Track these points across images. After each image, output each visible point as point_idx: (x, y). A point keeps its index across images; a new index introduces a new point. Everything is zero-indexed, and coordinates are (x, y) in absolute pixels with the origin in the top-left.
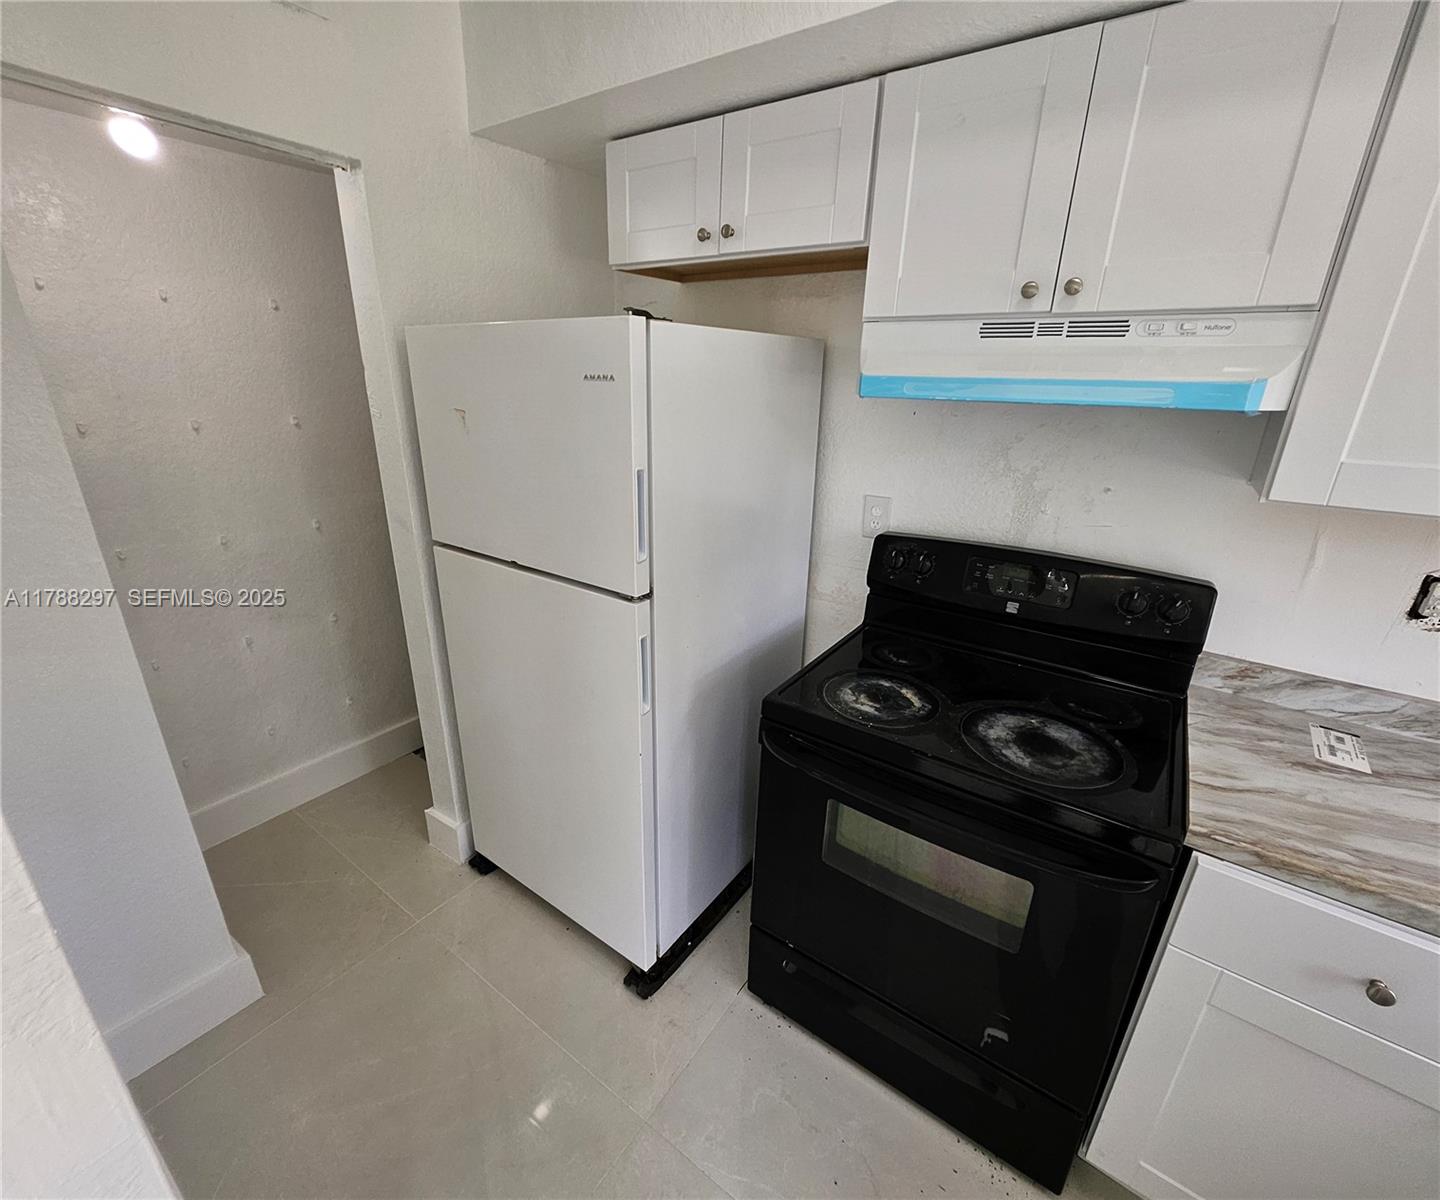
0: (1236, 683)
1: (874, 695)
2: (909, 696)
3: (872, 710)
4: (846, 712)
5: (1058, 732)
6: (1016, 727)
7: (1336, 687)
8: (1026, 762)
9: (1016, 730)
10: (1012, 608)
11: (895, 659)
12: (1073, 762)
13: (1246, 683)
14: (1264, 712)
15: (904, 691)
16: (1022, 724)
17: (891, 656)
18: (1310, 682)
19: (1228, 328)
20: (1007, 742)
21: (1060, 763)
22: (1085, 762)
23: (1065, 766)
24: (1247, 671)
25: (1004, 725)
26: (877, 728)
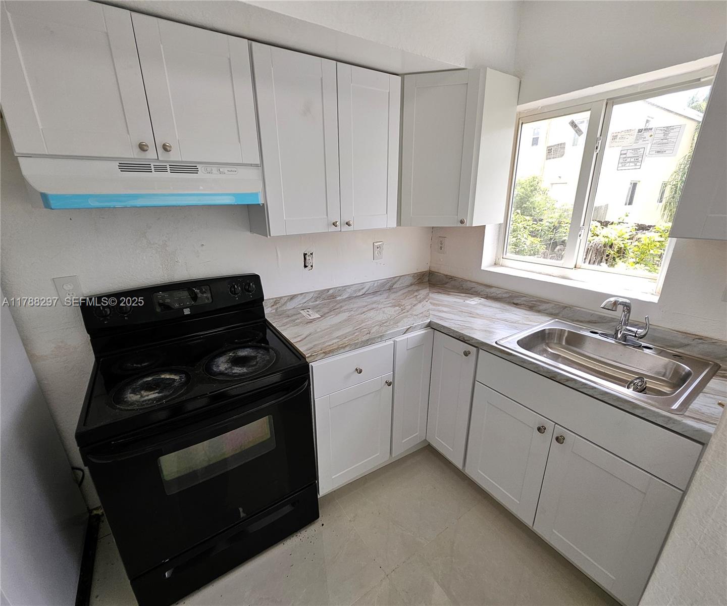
0: (275, 307)
1: (149, 387)
2: (168, 377)
3: (157, 395)
4: (144, 405)
5: (243, 353)
6: (227, 361)
7: (299, 296)
8: (245, 370)
9: (229, 361)
10: (187, 312)
11: (139, 366)
12: (258, 360)
13: (278, 305)
14: (287, 313)
15: (163, 376)
16: (228, 358)
17: (135, 365)
18: (292, 297)
19: (236, 171)
20: (230, 368)
21: (255, 363)
22: (261, 357)
23: (257, 363)
24: (276, 301)
25: (222, 362)
26: (168, 401)
